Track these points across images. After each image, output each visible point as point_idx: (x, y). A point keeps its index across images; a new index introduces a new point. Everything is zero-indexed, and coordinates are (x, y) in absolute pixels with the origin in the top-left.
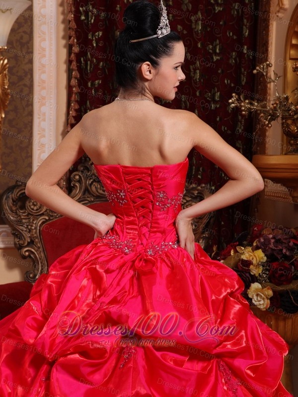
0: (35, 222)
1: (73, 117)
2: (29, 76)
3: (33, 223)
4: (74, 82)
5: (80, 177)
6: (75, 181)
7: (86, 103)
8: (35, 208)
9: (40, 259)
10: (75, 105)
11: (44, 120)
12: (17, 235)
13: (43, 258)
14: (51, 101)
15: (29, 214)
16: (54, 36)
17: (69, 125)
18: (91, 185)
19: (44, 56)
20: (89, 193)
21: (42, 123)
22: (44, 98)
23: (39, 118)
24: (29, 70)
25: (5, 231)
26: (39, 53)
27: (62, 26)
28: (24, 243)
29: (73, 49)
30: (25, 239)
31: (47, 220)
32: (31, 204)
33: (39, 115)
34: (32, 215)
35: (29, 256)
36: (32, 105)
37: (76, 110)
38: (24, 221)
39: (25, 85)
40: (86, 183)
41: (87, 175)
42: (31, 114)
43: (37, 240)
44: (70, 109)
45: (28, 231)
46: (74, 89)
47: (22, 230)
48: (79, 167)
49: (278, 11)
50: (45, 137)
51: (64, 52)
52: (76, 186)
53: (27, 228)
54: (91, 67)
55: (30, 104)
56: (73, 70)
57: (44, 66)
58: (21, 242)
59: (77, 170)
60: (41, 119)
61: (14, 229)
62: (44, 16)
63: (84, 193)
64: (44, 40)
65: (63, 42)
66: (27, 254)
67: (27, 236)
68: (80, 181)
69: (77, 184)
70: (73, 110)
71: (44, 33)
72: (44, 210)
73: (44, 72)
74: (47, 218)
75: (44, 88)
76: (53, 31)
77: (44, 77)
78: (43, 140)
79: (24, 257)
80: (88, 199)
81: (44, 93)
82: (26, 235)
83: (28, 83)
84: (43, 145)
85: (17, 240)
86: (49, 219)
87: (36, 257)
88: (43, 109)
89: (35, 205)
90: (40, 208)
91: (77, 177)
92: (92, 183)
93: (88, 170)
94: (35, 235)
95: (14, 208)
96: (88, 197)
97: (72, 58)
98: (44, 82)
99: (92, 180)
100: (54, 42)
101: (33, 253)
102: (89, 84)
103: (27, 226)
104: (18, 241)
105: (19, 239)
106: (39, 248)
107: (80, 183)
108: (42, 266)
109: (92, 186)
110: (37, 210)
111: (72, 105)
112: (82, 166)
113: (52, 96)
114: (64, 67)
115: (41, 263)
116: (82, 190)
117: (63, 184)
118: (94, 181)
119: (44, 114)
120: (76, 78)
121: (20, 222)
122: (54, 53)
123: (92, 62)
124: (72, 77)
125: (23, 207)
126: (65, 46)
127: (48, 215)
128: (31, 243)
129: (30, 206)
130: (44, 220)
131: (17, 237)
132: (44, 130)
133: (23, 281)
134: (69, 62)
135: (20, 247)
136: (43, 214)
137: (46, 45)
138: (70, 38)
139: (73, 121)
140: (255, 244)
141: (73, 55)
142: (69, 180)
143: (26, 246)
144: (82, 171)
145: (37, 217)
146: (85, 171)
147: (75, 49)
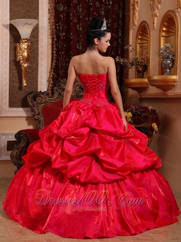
2: (37, 50)
3: (39, 106)
4: (54, 52)
5: (57, 89)
8: (40, 101)
9: (42, 120)
10: (55, 61)
12: (33, 111)
14: (45, 60)
15: (37, 103)
16: (47, 35)
17: (52, 69)
18: (61, 92)
19: (43, 42)
20: (61, 95)
21: (42, 68)
22: (42, 58)
23: (41, 66)
26: (41, 41)
27: (50, 31)
34: (39, 103)
35: (38, 119)
36: (38, 61)
37: (55, 63)
38: (35, 105)
39: (35, 53)
40: (59, 91)
42: (37, 64)
43: (41, 113)
44: (53, 62)
46: (55, 55)
48: (56, 85)
49: (133, 26)
50: (43, 73)
51: (50, 41)
52: (56, 92)
53: (37, 108)
54: (61, 47)
55: (37, 61)
56: (54, 47)
57: (43, 46)
58: (34, 114)
59: (55, 86)
61: (32, 108)
62: (43, 27)
63: (59, 95)
65: (50, 37)
66: (37, 118)
67: (37, 112)
68: (57, 90)
71: (43, 33)
72: (43, 102)
73: (43, 48)
74: (44, 105)
75: (43, 55)
76: (46, 33)
77: (43, 50)
78: (42, 75)
79: (36, 120)
81: (42, 56)
83: (36, 52)
84: (42, 77)
85: (33, 113)
86: (45, 105)
88: (42, 62)
89: (39, 99)
90: (42, 100)
91: (56, 89)
92: (62, 91)
94: (40, 111)
95: (32, 101)
96: (60, 97)
98: (43, 52)
100: (47, 37)
101: (39, 118)
102: (60, 53)
106: (41, 116)
108: (43, 123)
112: (58, 85)
113: (46, 57)
114: (50, 46)
118: (62, 90)
119: (43, 65)
120: (55, 50)
121: (34, 106)
122: (46, 41)
123: (61, 45)
125: (35, 100)
126: (51, 39)
127: (45, 103)
128: (38, 114)
132: (42, 71)
133: (35, 129)
134: (53, 44)
135: (34, 116)
136: (43, 103)
137: (43, 38)
138: (53, 35)
139: (54, 67)
140: (128, 110)
141: (54, 42)
142: (52, 90)
143: (37, 115)
144: (58, 87)
145: (41, 104)
146: (59, 87)
147: (55, 39)
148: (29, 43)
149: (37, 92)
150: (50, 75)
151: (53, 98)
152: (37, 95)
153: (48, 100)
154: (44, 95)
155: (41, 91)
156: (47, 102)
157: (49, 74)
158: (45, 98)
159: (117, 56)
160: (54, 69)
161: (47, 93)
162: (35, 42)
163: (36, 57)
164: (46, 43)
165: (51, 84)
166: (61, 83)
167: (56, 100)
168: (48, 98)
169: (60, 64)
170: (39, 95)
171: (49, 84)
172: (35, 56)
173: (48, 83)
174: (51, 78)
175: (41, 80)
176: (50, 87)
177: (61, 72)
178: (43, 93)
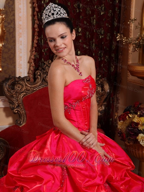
0: (19, 96)
1: (36, 43)
2: (13, 22)
3: (19, 97)
4: (36, 26)
5: (40, 73)
6: (37, 75)
7: (41, 36)
8: (19, 89)
9: (23, 114)
10: (36, 37)
11: (21, 45)
12: (11, 103)
13: (24, 113)
14: (24, 35)
15: (16, 92)
16: (25, 2)
17: (34, 48)
19: (21, 12)
20: (45, 81)
22: (21, 33)
23: (19, 44)
24: (13, 19)
25: (3, 99)
26: (18, 11)
28: (15, 107)
29: (35, 9)
30: (15, 104)
31: (25, 95)
32: (17, 87)
33: (19, 42)
34: (18, 92)
35: (17, 113)
36: (15, 37)
37: (37, 40)
38: (14, 96)
40: (43, 76)
41: (43, 72)
42: (14, 42)
43: (21, 105)
44: (34, 39)
45: (16, 100)
46: (36, 29)
47: (14, 100)
50: (21, 53)
51: (30, 10)
52: (39, 78)
55: (14, 37)
56: (35, 20)
57: (20, 17)
58: (13, 106)
59: (38, 69)
60: (20, 44)
61: (9, 100)
64: (20, 4)
65: (30, 5)
66: (16, 112)
68: (40, 75)
69: (39, 77)
70: (36, 40)
71: (20, 1)
72: (23, 90)
73: (21, 20)
74: (25, 94)
75: (21, 29)
77: (21, 23)
78: (21, 55)
79: (15, 113)
80: (45, 84)
81: (21, 31)
82: (15, 102)
83: (13, 26)
84: (21, 57)
86: (26, 94)
87: (20, 113)
88: (21, 39)
89: (18, 87)
90: (22, 89)
91: (39, 73)
93: (44, 70)
94: (20, 102)
95: (9, 90)
96: (44, 83)
97: (35, 14)
98: (20, 25)
99: (46, 75)
100: (25, 5)
101: (19, 111)
103: (16, 98)
104: (12, 106)
105: (12, 104)
106: (22, 108)
107: (40, 76)
108: (24, 117)
109: (46, 78)
110: (20, 90)
111: (35, 37)
112: (41, 68)
113: (25, 33)
114: (30, 18)
115: (23, 116)
116: (41, 80)
117: (31, 76)
119: (21, 42)
120: (37, 24)
121: (12, 96)
124: (35, 23)
125: (13, 89)
126: (31, 7)
127: (26, 92)
128: (18, 106)
129: (17, 88)
130: (24, 95)
131: (11, 104)
133: (15, 125)
134: (33, 16)
135: (13, 109)
136: (23, 92)
137: (21, 6)
138: (33, 3)
139: (36, 46)
140: (139, 113)
141: (35, 13)
142: (34, 75)
143: (16, 108)
144: (41, 70)
145: (20, 93)
146: (43, 70)
147: (37, 9)
148: (4, 16)
149: (15, 77)
150: (31, 55)
151: (35, 85)
152: (16, 81)
153: (30, 88)
154: (25, 82)
155: (20, 77)
156: (29, 90)
157: (29, 54)
158: (26, 85)
159: (118, 34)
160: (35, 47)
161: (28, 79)
162: (11, 13)
163: (13, 32)
164: (25, 13)
165: (33, 66)
166: (46, 65)
167: (40, 88)
168: (29, 85)
169: (42, 40)
170: (18, 81)
171: (30, 66)
172: (11, 31)
173: (29, 64)
174: (33, 59)
175: (19, 62)
176: (31, 71)
177: (44, 50)
178: (23, 79)
